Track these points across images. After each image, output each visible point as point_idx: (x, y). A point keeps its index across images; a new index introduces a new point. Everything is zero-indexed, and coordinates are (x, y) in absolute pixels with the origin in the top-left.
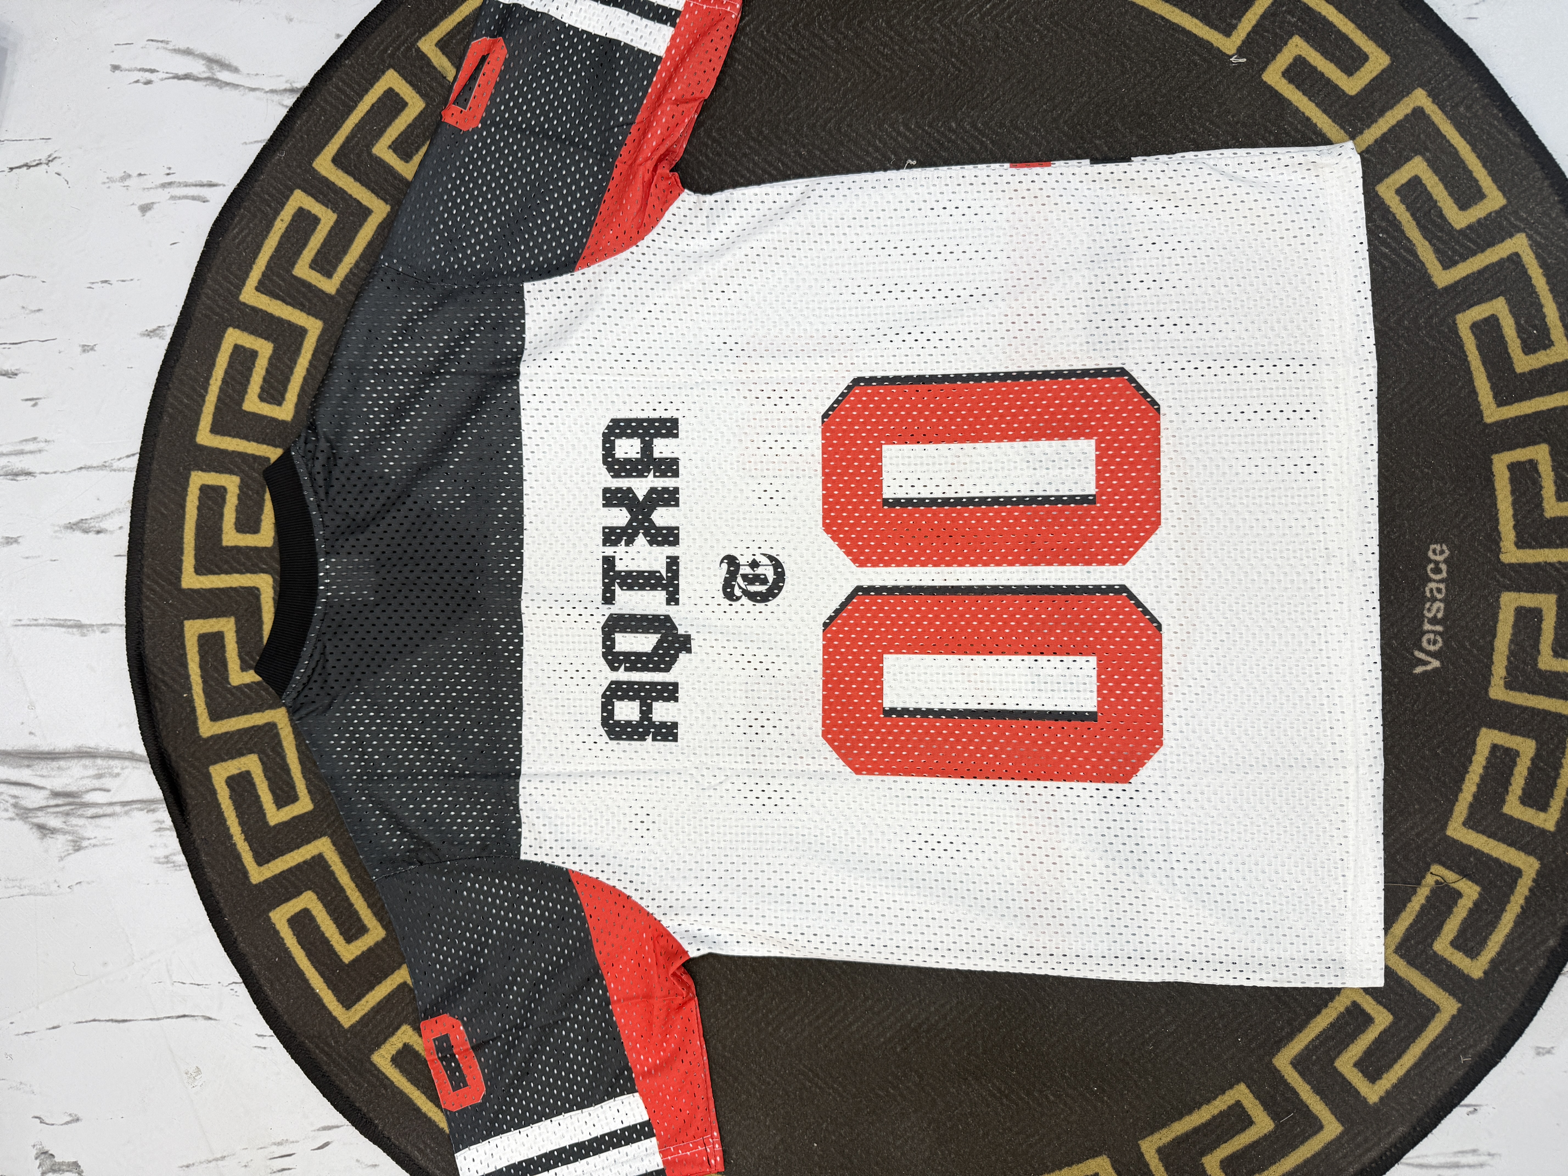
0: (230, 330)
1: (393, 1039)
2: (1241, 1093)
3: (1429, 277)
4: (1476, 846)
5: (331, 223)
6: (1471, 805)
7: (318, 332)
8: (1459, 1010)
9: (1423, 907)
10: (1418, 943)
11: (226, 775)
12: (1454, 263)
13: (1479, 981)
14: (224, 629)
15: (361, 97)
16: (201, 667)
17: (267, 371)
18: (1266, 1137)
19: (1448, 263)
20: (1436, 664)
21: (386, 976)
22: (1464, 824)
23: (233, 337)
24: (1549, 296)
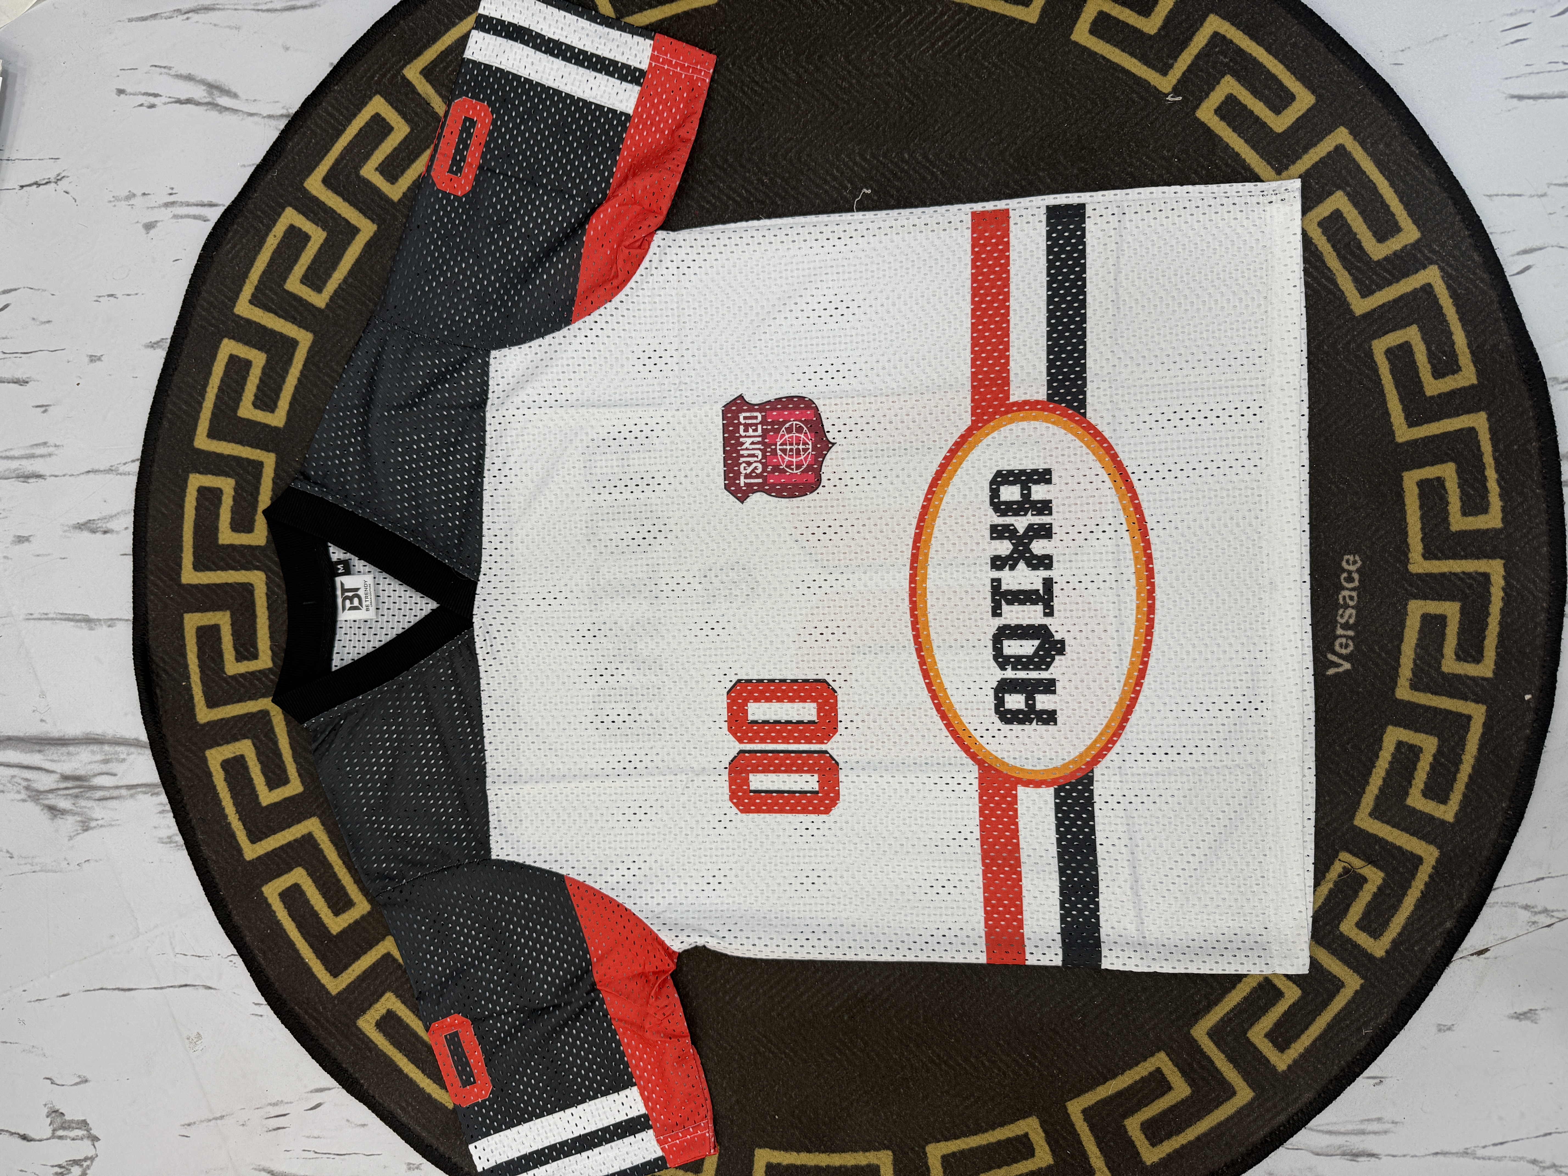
0: (226, 341)
1: (377, 1006)
2: (1161, 1061)
3: (1348, 305)
4: (1381, 835)
5: (321, 241)
6: (1377, 798)
7: (308, 344)
8: (1362, 986)
9: (1331, 891)
10: (1326, 924)
11: (221, 758)
12: (1371, 293)
13: (1382, 959)
14: (221, 623)
15: (349, 121)
16: (199, 657)
17: (261, 380)
18: (1183, 1102)
19: (1365, 292)
20: (1347, 666)
21: (371, 947)
22: (1370, 815)
23: (228, 348)
24: (1459, 325)
